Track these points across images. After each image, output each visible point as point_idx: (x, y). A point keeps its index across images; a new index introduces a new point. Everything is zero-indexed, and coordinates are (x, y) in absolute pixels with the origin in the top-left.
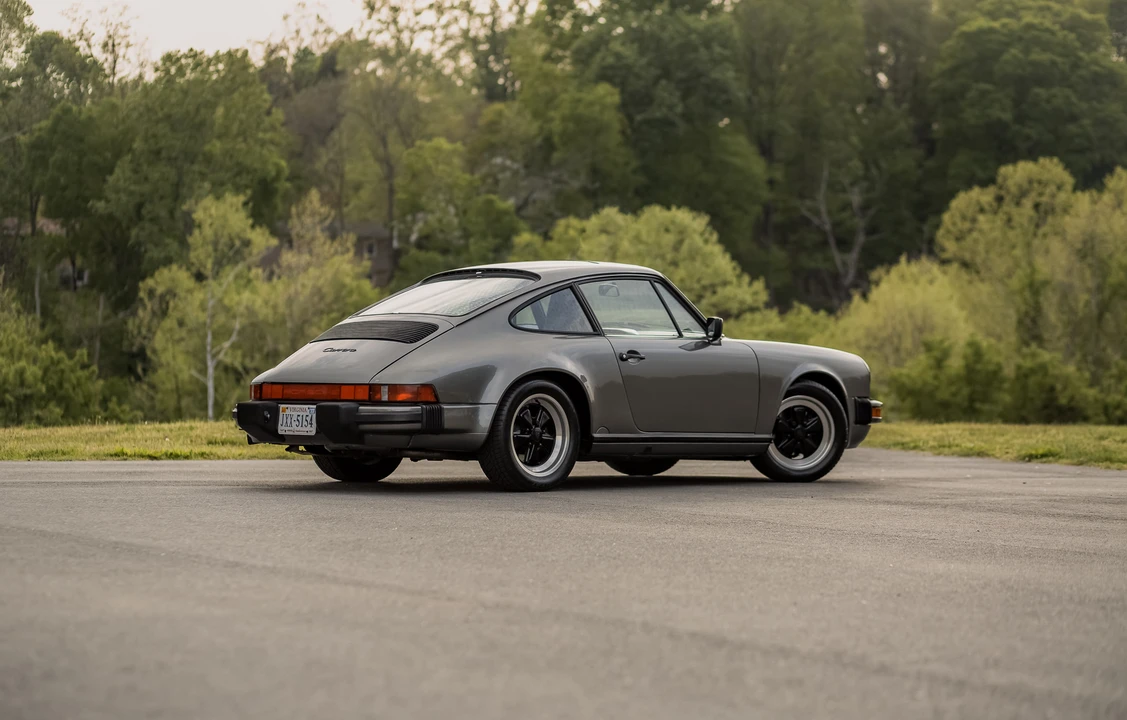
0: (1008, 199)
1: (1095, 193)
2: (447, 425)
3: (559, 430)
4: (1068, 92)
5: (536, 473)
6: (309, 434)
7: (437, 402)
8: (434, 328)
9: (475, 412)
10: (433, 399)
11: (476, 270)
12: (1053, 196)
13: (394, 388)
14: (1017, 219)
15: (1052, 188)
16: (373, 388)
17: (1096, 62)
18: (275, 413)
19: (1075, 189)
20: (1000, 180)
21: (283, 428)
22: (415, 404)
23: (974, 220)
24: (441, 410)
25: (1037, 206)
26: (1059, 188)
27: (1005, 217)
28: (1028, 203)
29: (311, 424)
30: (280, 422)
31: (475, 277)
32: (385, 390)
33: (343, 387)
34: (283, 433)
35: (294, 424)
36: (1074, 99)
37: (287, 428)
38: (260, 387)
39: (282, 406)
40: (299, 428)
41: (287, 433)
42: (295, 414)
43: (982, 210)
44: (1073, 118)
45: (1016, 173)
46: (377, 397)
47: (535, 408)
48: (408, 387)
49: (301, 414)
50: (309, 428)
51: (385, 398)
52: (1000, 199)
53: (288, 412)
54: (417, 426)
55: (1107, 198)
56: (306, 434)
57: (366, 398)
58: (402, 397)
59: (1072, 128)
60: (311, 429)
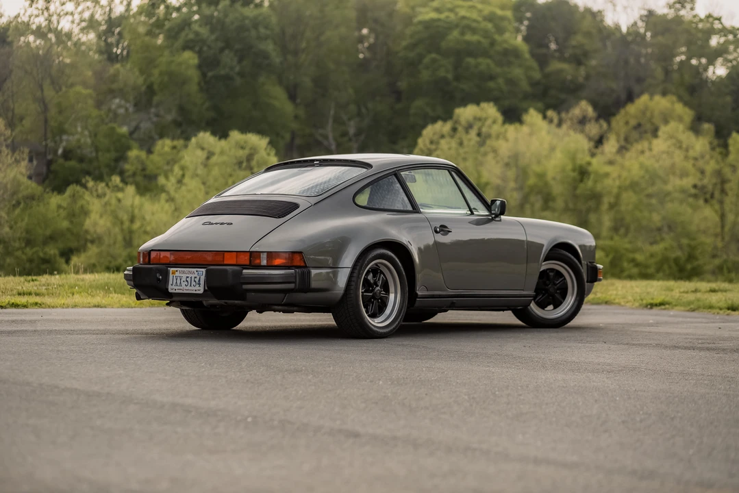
0: (460, 129)
1: (517, 125)
2: (314, 284)
3: (392, 289)
4: (489, 61)
5: (377, 323)
6: (197, 292)
7: (306, 267)
8: (296, 206)
9: (335, 275)
10: (303, 264)
11: (313, 160)
12: (490, 127)
13: (271, 255)
14: (466, 143)
15: (489, 122)
16: (254, 255)
17: (505, 41)
18: (166, 275)
19: (504, 122)
20: (455, 117)
21: (173, 287)
22: (289, 268)
23: (438, 143)
24: (309, 273)
25: (479, 135)
26: (494, 122)
27: (458, 141)
28: (473, 133)
29: (199, 284)
30: (170, 282)
31: (313, 165)
32: (264, 256)
33: (226, 254)
34: (174, 291)
35: (183, 284)
36: (492, 65)
37: (176, 288)
38: (148, 253)
39: (171, 270)
40: (188, 287)
41: (177, 291)
42: (184, 276)
43: (443, 136)
44: (492, 78)
45: (466, 113)
46: (257, 261)
47: (375, 271)
48: (282, 254)
49: (190, 276)
50: (197, 287)
51: (264, 262)
52: (454, 130)
53: (177, 274)
54: (292, 286)
55: (525, 129)
56: (194, 292)
57: (248, 263)
58: (278, 262)
59: (491, 84)
60: (199, 288)
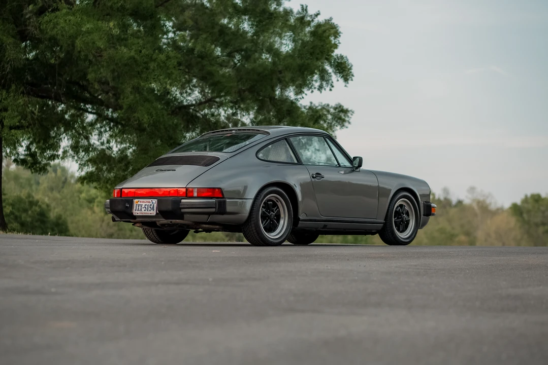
2: (229, 209)
5: (272, 236)
6: (152, 215)
7: (223, 197)
8: (217, 159)
9: (244, 203)
11: (232, 130)
13: (200, 190)
16: (189, 190)
18: (131, 203)
22: (211, 198)
24: (225, 202)
29: (153, 209)
30: (135, 209)
31: (232, 133)
32: (195, 190)
33: (171, 189)
34: (137, 214)
35: (143, 210)
38: (120, 190)
39: (135, 200)
40: (146, 212)
42: (144, 204)
46: (191, 194)
48: (208, 189)
51: (195, 195)
53: (139, 203)
54: (213, 210)
57: (185, 195)
58: (204, 194)
60: (153, 212)
